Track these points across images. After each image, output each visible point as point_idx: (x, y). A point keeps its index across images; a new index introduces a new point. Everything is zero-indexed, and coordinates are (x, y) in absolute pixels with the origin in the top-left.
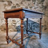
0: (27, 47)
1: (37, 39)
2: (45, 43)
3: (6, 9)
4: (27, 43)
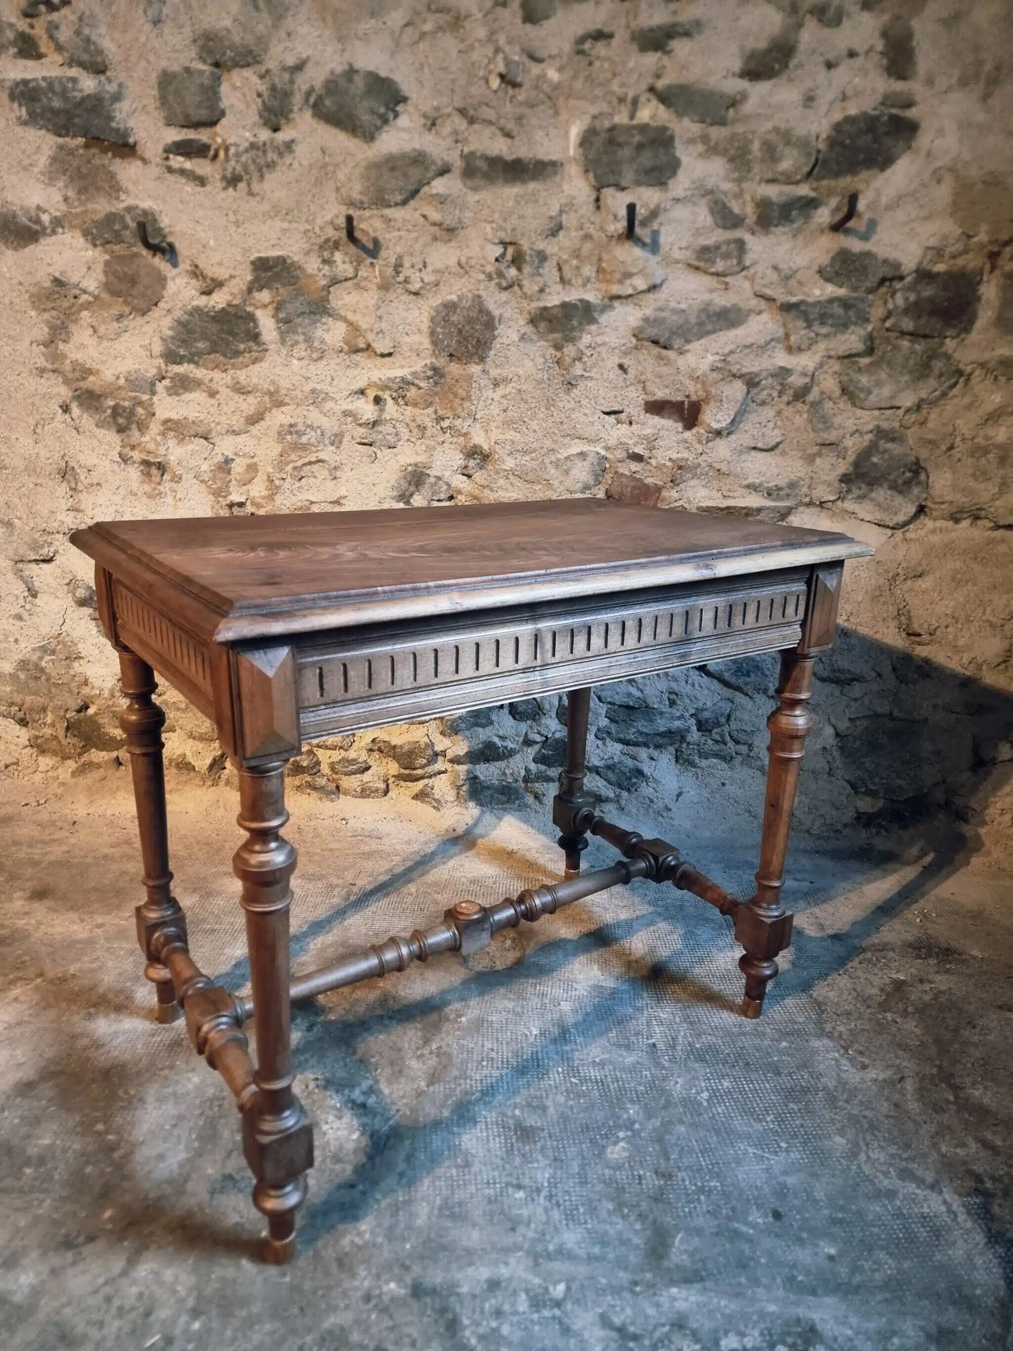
3: (83, 371)
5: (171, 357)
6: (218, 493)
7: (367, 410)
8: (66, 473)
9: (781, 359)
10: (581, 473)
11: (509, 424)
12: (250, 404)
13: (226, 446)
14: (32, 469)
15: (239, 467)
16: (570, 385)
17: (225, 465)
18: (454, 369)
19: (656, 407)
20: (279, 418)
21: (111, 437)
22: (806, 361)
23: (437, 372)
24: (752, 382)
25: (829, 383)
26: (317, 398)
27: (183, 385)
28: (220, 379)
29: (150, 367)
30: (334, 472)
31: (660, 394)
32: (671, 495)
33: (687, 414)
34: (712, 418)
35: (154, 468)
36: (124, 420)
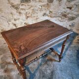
0: (36, 75)
1: (55, 61)
2: (61, 70)
3: (12, 3)
4: (38, 68)
5: (21, 2)
6: (26, 15)
7: (41, 8)
8: (11, 13)
10: (60, 14)
11: (54, 9)
12: (29, 7)
13: (27, 11)
14: (8, 13)
15: (28, 13)
16: (60, 5)
17: (27, 13)
18: (49, 4)
19: (68, 8)
20: (32, 8)
21: (15, 10)
23: (48, 4)
24: (77, 5)
26: (36, 6)
27: (23, 5)
28: (26, 4)
29: (19, 3)
30: (37, 13)
31: (68, 6)
32: (68, 16)
33: (70, 8)
34: (73, 9)
35: (20, 13)
36: (17, 8)
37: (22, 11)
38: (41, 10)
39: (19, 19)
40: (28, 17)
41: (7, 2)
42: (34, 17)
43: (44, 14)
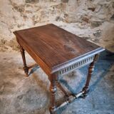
3: (15, 4)
5: (26, 2)
6: (33, 20)
7: (52, 9)
8: (14, 17)
9: (106, 2)
11: (70, 11)
12: (37, 8)
13: (34, 14)
14: (9, 17)
15: (36, 16)
16: (79, 6)
17: (34, 16)
19: (89, 9)
20: (41, 10)
21: (19, 13)
22: (109, 3)
23: (61, 4)
24: (102, 6)
25: (111, 6)
26: (46, 8)
27: (28, 6)
28: (33, 5)
29: (24, 3)
30: (48, 17)
31: (90, 7)
32: (90, 20)
33: (93, 10)
34: (96, 10)
35: (25, 17)
36: (21, 11)
37: (28, 15)
38: (53, 12)
39: (24, 25)
40: (36, 22)
41: (9, 2)
42: (44, 22)
43: (58, 19)
